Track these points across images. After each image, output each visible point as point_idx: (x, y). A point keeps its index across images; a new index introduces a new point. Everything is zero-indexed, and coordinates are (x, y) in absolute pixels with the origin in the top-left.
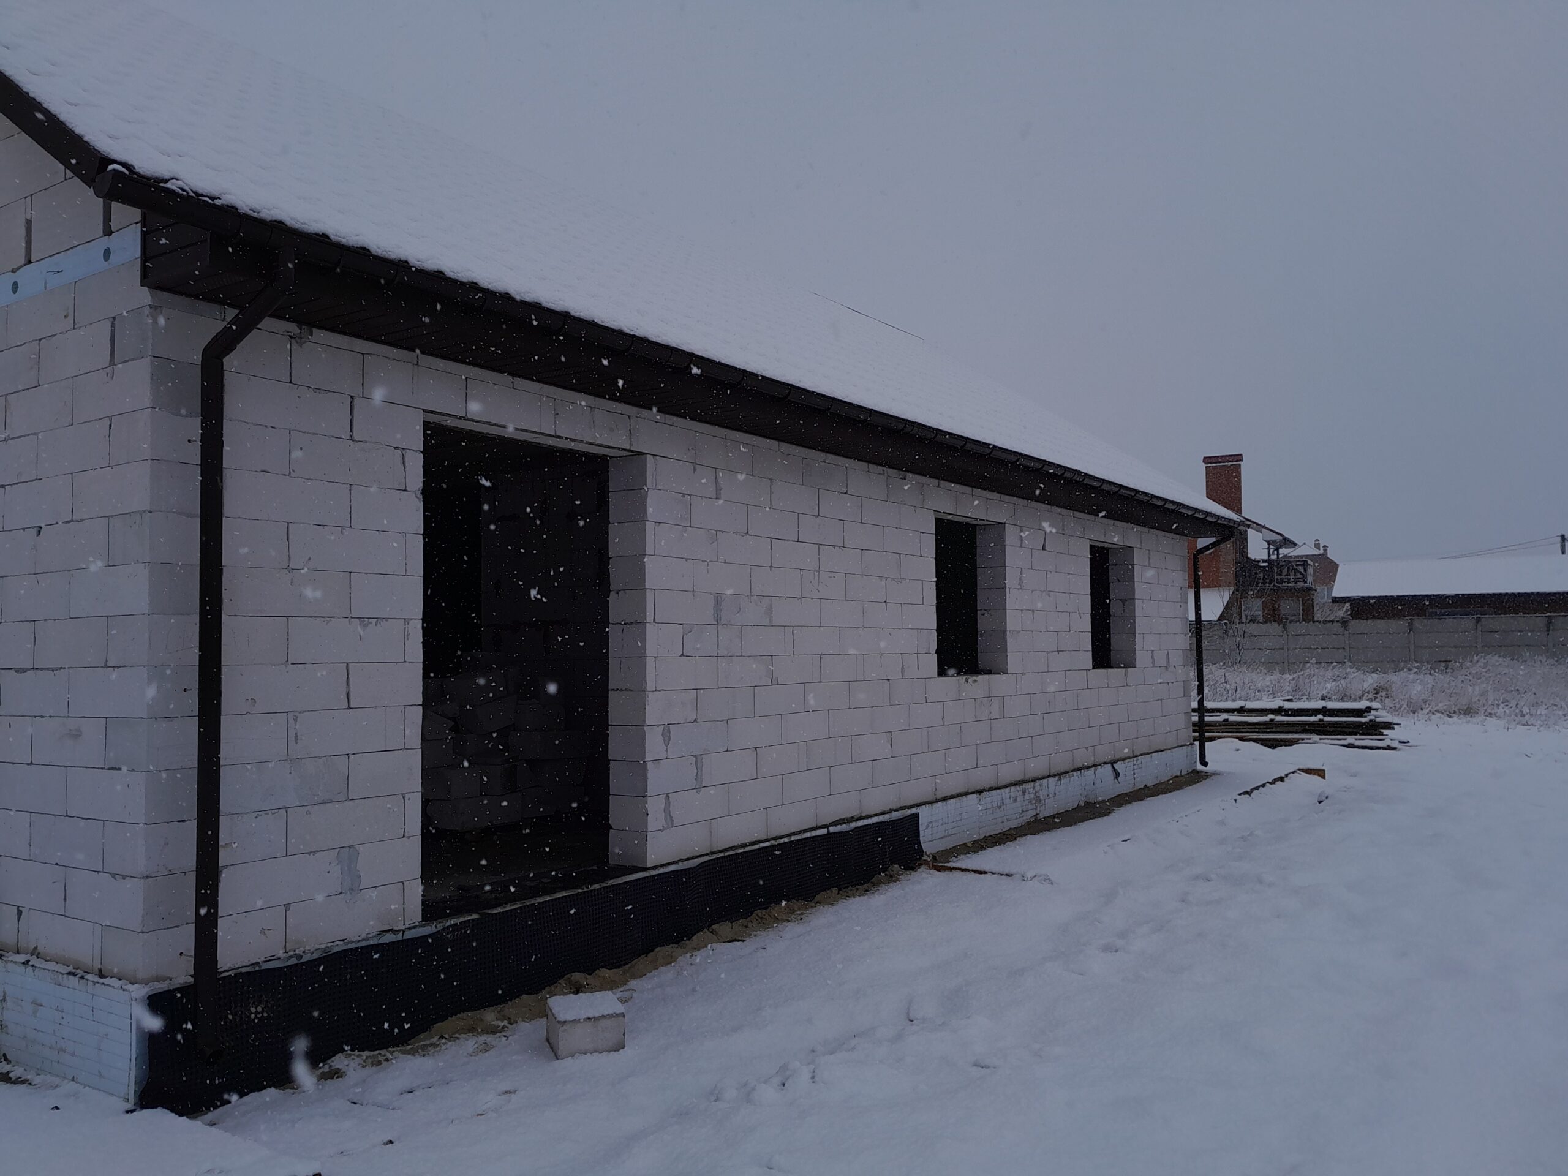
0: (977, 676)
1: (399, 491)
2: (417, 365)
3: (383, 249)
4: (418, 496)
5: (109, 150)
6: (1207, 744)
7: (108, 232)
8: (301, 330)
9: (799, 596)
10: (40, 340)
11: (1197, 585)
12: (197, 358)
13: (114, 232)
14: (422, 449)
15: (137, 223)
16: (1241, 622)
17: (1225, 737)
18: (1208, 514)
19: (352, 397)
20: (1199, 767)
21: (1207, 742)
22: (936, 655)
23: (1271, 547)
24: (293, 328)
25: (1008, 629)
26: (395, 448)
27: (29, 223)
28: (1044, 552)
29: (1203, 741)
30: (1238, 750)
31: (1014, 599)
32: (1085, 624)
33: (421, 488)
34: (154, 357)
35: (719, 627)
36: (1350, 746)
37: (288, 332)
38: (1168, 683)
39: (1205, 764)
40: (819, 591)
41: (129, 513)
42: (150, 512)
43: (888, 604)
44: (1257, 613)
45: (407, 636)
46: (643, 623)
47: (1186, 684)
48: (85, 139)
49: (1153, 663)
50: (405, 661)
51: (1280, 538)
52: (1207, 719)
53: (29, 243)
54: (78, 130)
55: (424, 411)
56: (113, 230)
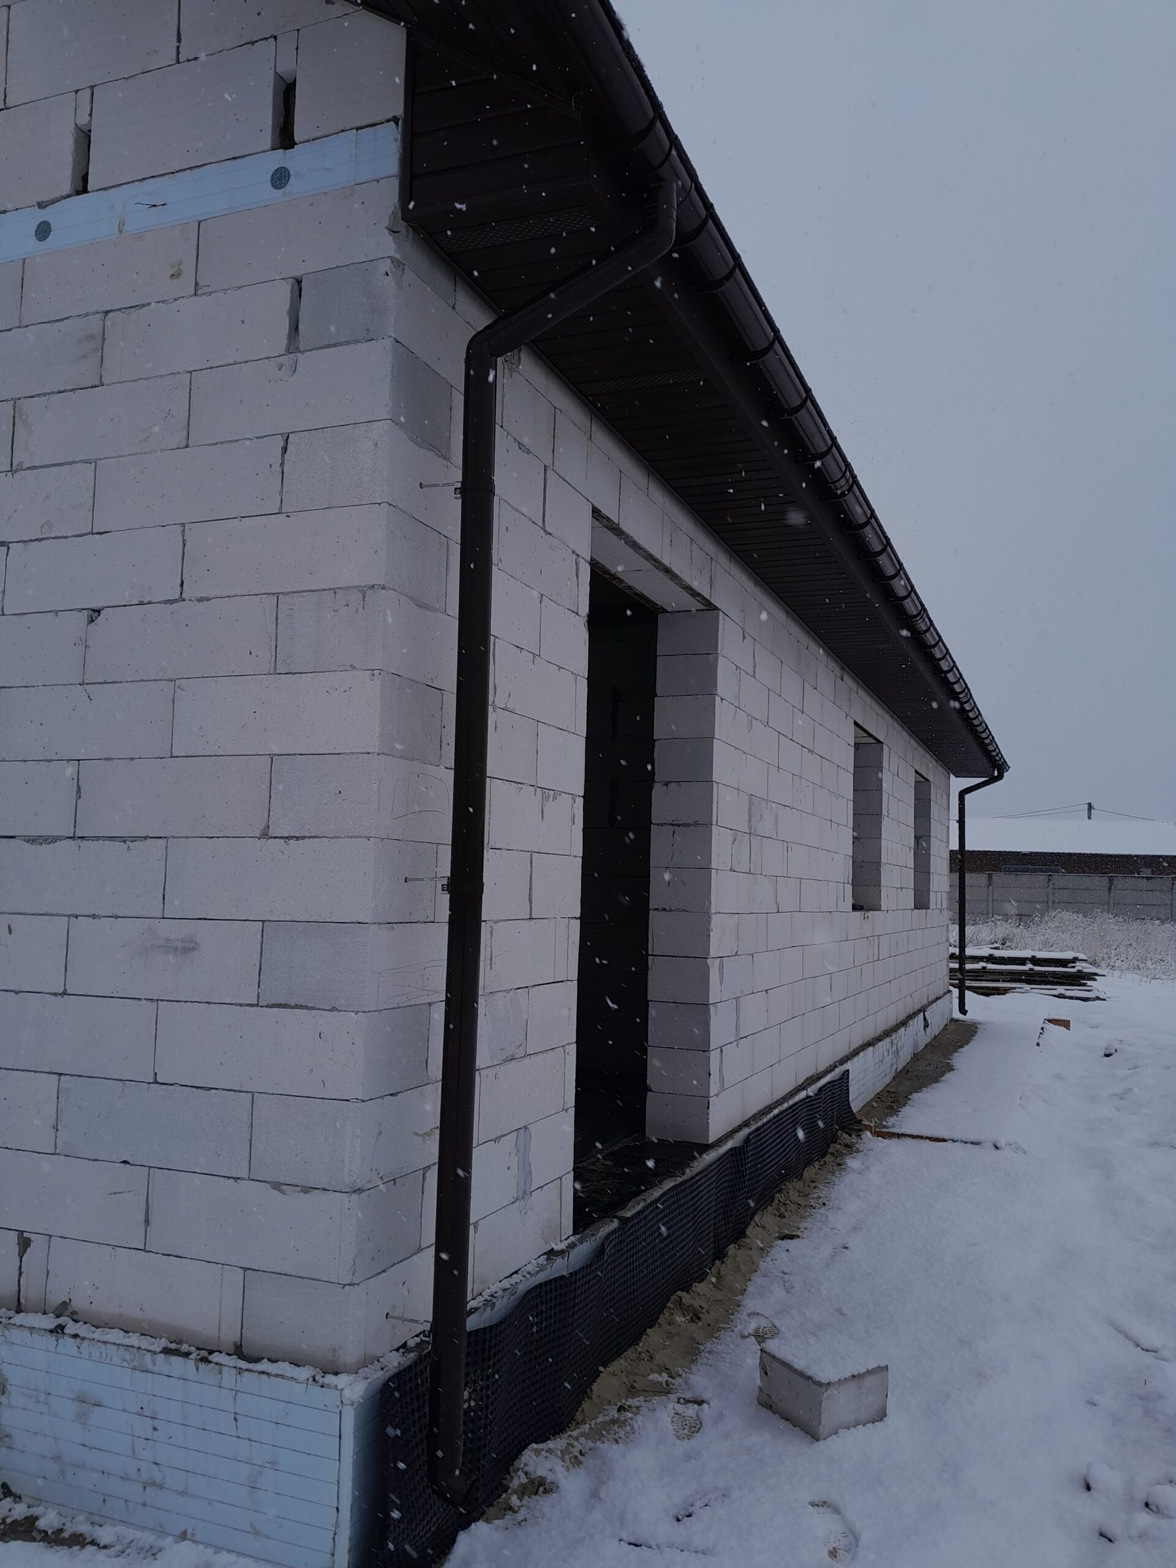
0: (868, 912)
1: (573, 614)
2: (590, 438)
4: (585, 624)
6: (965, 993)
7: (285, 138)
10: (107, 313)
13: (296, 144)
14: (590, 560)
15: (391, 121)
19: (546, 467)
20: (957, 1015)
22: (851, 885)
25: (882, 861)
26: (572, 551)
27: (84, 132)
28: (898, 778)
29: (962, 989)
31: (885, 827)
32: (912, 859)
33: (587, 615)
34: (396, 340)
35: (751, 836)
36: (1061, 996)
38: (941, 926)
39: (964, 1012)
40: (801, 802)
41: (332, 589)
43: (832, 823)
45: (573, 819)
46: (708, 827)
47: (947, 928)
49: (937, 905)
50: (571, 856)
52: (966, 967)
53: (83, 161)
55: (593, 506)
56: (301, 139)
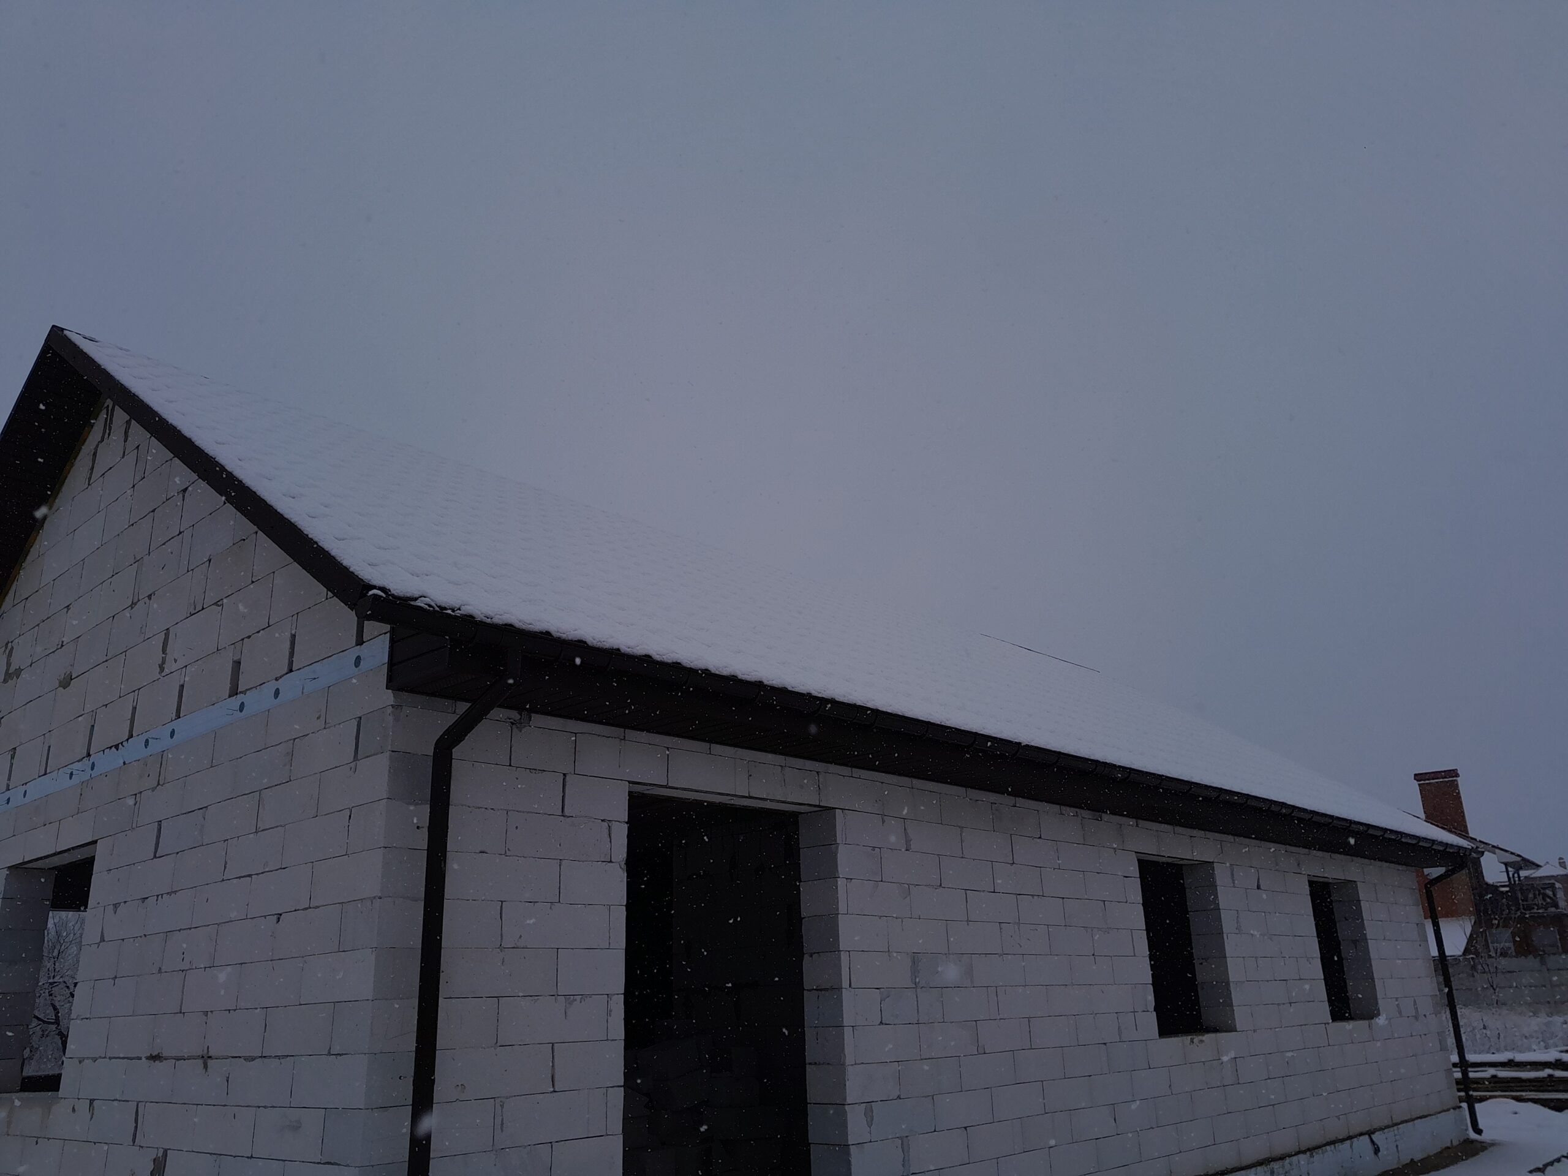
0: (1204, 1035)
1: (605, 863)
2: (624, 739)
3: (598, 640)
4: (622, 867)
5: (370, 578)
6: (1477, 1106)
7: (360, 642)
8: (521, 716)
9: (1000, 951)
10: (294, 739)
11: (1434, 917)
12: (430, 751)
13: (365, 642)
14: (627, 820)
15: (385, 633)
16: (1490, 957)
17: (1495, 1097)
18: (1433, 842)
19: (565, 775)
20: (1473, 1135)
21: (1477, 1103)
22: (1155, 1013)
23: (1510, 869)
24: (514, 715)
25: (1231, 980)
26: (602, 820)
27: (293, 636)
28: (1260, 891)
29: (1471, 1102)
30: (1516, 1113)
31: (1233, 945)
32: (1315, 969)
33: (625, 859)
34: (393, 751)
35: (918, 990)
37: (510, 719)
38: (1420, 1035)
39: (1479, 1132)
40: (1021, 946)
41: (361, 899)
42: (380, 898)
43: (1096, 957)
44: (1507, 944)
45: (609, 1012)
46: (840, 989)
47: (1441, 1035)
48: (351, 570)
49: (1400, 1012)
50: (607, 1040)
51: (1519, 859)
52: (1471, 1075)
53: (292, 654)
54: (345, 563)
55: (629, 782)
56: (364, 640)
